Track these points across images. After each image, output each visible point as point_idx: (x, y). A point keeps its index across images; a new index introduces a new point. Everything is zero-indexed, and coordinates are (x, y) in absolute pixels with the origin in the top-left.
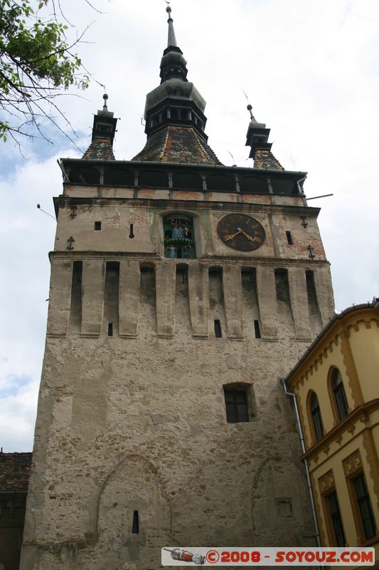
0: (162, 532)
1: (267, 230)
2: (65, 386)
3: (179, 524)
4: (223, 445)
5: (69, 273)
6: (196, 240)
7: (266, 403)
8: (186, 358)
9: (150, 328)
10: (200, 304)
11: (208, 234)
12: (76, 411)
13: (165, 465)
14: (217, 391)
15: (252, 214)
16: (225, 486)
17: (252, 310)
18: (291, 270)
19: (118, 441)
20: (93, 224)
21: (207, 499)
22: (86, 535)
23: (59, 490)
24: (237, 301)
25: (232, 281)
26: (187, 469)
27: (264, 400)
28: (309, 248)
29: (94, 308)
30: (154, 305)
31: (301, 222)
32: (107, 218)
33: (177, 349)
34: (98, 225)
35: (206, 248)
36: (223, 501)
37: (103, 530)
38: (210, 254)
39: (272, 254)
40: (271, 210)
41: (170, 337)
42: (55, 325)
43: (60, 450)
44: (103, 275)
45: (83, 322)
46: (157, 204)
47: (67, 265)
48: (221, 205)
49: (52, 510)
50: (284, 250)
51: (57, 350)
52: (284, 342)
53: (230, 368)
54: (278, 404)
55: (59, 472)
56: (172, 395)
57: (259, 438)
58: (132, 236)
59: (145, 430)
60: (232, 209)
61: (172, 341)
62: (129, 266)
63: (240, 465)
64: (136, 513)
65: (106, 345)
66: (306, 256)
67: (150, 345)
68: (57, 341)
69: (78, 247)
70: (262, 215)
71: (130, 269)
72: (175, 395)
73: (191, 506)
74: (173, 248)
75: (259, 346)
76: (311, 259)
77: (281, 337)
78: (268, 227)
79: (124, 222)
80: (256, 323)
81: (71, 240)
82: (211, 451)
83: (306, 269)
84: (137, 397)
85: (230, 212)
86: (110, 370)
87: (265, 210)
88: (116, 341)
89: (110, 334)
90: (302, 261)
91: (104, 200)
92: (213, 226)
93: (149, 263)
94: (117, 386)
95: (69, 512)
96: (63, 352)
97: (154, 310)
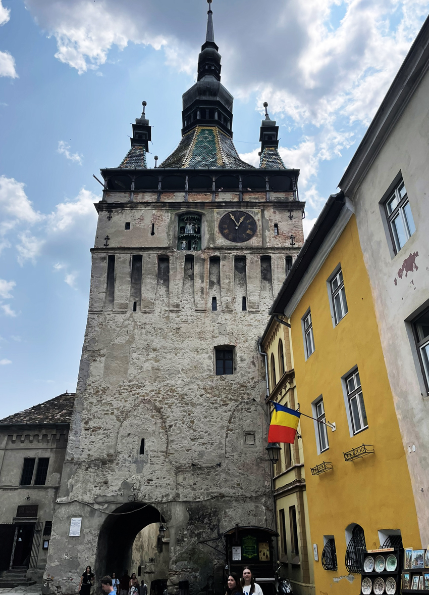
0: (160, 454)
1: (259, 224)
2: (99, 350)
3: (173, 448)
4: (210, 391)
5: (105, 264)
6: (202, 235)
7: (245, 360)
8: (189, 327)
9: (164, 305)
10: (202, 285)
11: (211, 230)
12: (107, 368)
13: (166, 406)
14: (209, 351)
15: (249, 211)
16: (208, 421)
17: (242, 288)
18: (274, 256)
19: (135, 389)
20: (124, 225)
21: (195, 430)
22: (108, 455)
23: (92, 424)
24: (230, 282)
25: (227, 266)
26: (182, 409)
27: (244, 358)
28: (292, 237)
29: (123, 290)
30: (168, 287)
31: (288, 214)
32: (135, 220)
33: (183, 321)
34: (128, 225)
35: (209, 241)
36: (205, 432)
37: (119, 452)
38: (212, 246)
39: (261, 244)
40: (264, 206)
41: (178, 312)
42: (95, 305)
43: (95, 396)
44: (130, 265)
45: (115, 302)
46: (174, 206)
47: (104, 258)
48: (224, 204)
49: (86, 438)
50: (270, 240)
51: (95, 323)
52: (264, 313)
53: (220, 333)
54: (254, 361)
55: (93, 411)
56: (176, 355)
57: (237, 386)
58: (153, 234)
59: (155, 380)
60: (232, 207)
61: (179, 314)
62: (149, 258)
63: (220, 407)
64: (143, 440)
65: (131, 319)
66: (288, 244)
67: (163, 318)
68: (95, 316)
69: (112, 244)
70: (256, 211)
71: (150, 260)
72: (178, 355)
73: (183, 435)
74: (185, 242)
75: (244, 317)
76: (291, 246)
77: (262, 310)
78: (260, 221)
79: (147, 222)
80: (244, 298)
81: (107, 238)
82: (201, 396)
83: (286, 255)
84: (151, 356)
85: (230, 210)
86: (133, 337)
87: (259, 206)
88: (138, 315)
89: (135, 310)
90: (284, 249)
91: (133, 205)
92: (216, 223)
93: (165, 255)
94: (137, 349)
95: (98, 440)
96: (100, 324)
97: (168, 291)
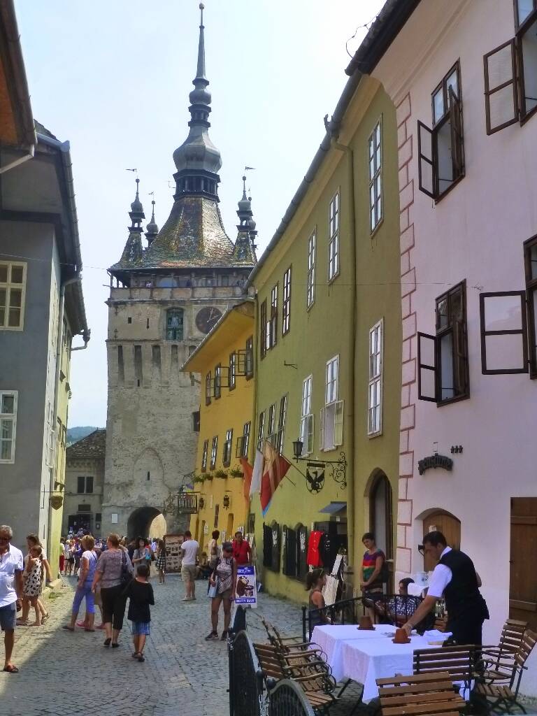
0: (159, 481)
2: (118, 415)
3: (167, 477)
4: (189, 443)
5: (116, 352)
6: (184, 327)
8: (175, 398)
9: (158, 382)
11: (190, 324)
12: (124, 426)
13: (162, 452)
14: (189, 416)
19: (142, 441)
20: (127, 319)
21: (180, 467)
22: (129, 481)
23: (118, 462)
26: (172, 454)
29: (130, 371)
30: (160, 368)
32: (134, 315)
33: (171, 394)
34: (130, 320)
35: (188, 333)
37: (135, 479)
38: (190, 337)
41: (167, 387)
42: (112, 381)
43: (117, 445)
44: (133, 353)
45: (125, 380)
46: (163, 303)
47: (115, 348)
48: (199, 302)
49: (115, 471)
51: (113, 395)
53: (196, 403)
56: (167, 418)
58: (148, 327)
59: (154, 436)
60: (206, 303)
61: (169, 389)
64: (149, 473)
65: (137, 392)
67: (158, 392)
68: (113, 390)
69: (120, 336)
71: (147, 349)
74: (171, 332)
79: (143, 319)
81: (116, 331)
82: (183, 446)
84: (151, 419)
85: (205, 306)
86: (138, 405)
89: (139, 385)
91: (133, 303)
92: (193, 317)
93: (157, 345)
94: (142, 414)
95: (122, 471)
96: (116, 396)
97: (160, 371)
